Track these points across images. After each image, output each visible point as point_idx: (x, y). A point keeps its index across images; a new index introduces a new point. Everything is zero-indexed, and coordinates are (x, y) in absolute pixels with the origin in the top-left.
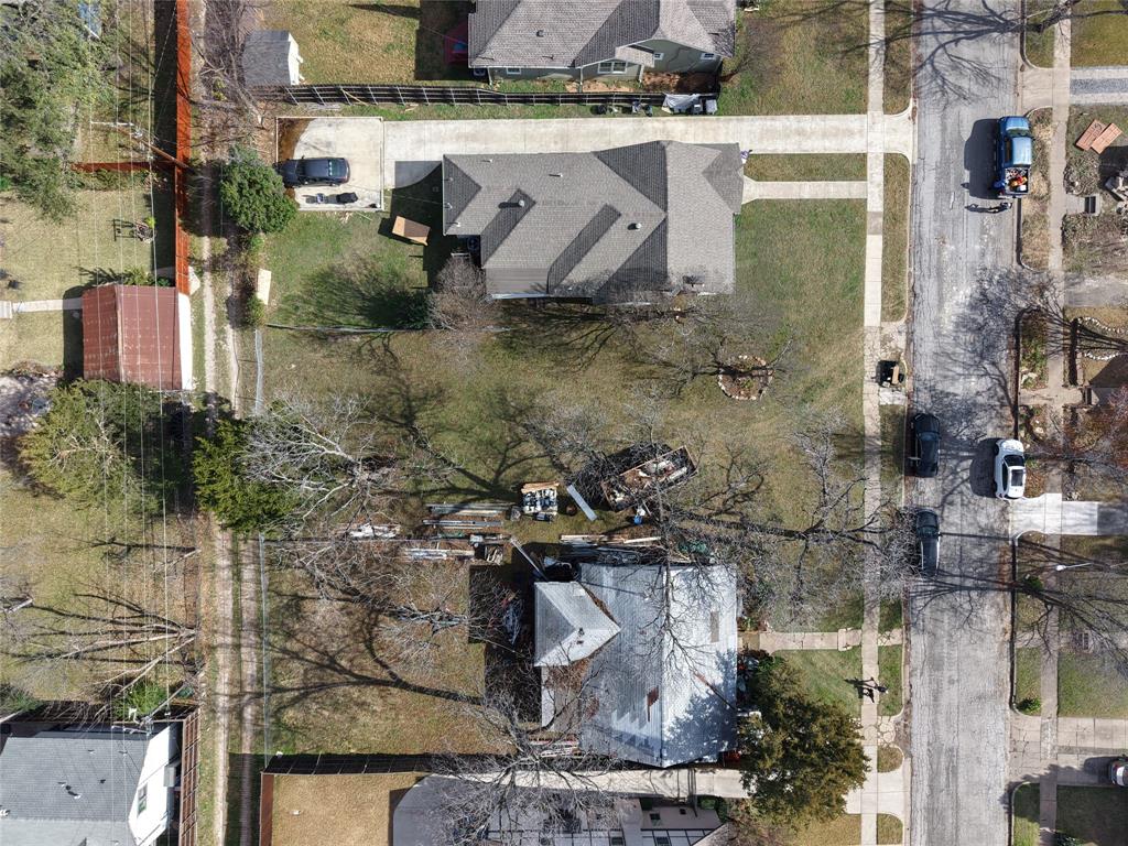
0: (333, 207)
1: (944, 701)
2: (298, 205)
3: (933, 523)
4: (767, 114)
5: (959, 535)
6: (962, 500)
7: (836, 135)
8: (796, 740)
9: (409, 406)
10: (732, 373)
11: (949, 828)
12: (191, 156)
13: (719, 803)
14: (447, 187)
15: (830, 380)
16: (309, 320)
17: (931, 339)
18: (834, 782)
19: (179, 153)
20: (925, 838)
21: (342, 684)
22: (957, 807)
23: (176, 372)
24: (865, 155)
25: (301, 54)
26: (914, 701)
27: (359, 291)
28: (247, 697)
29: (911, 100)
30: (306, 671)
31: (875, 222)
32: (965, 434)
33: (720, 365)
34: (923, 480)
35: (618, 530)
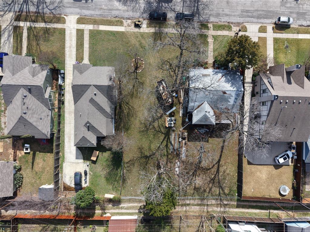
0: (88, 177)
1: (228, 13)
2: (87, 186)
3: (180, 14)
4: (65, 56)
5: (183, 7)
6: (173, 6)
7: (71, 37)
8: (237, 54)
9: (143, 157)
10: (137, 68)
11: (263, 13)
12: (73, 215)
13: (254, 76)
14: (83, 145)
15: (139, 41)
16: (119, 184)
17: (129, 13)
18: (249, 44)
19: (72, 218)
20: (265, 20)
21: (218, 177)
22: (257, 10)
23: (132, 220)
24: (77, 29)
25: (45, 184)
26: (228, 21)
27: (111, 170)
28: (221, 203)
29: (62, 16)
30: (215, 187)
31: (96, 27)
32: (155, 4)
33: (134, 72)
34: (168, 17)
35: (179, 101)
